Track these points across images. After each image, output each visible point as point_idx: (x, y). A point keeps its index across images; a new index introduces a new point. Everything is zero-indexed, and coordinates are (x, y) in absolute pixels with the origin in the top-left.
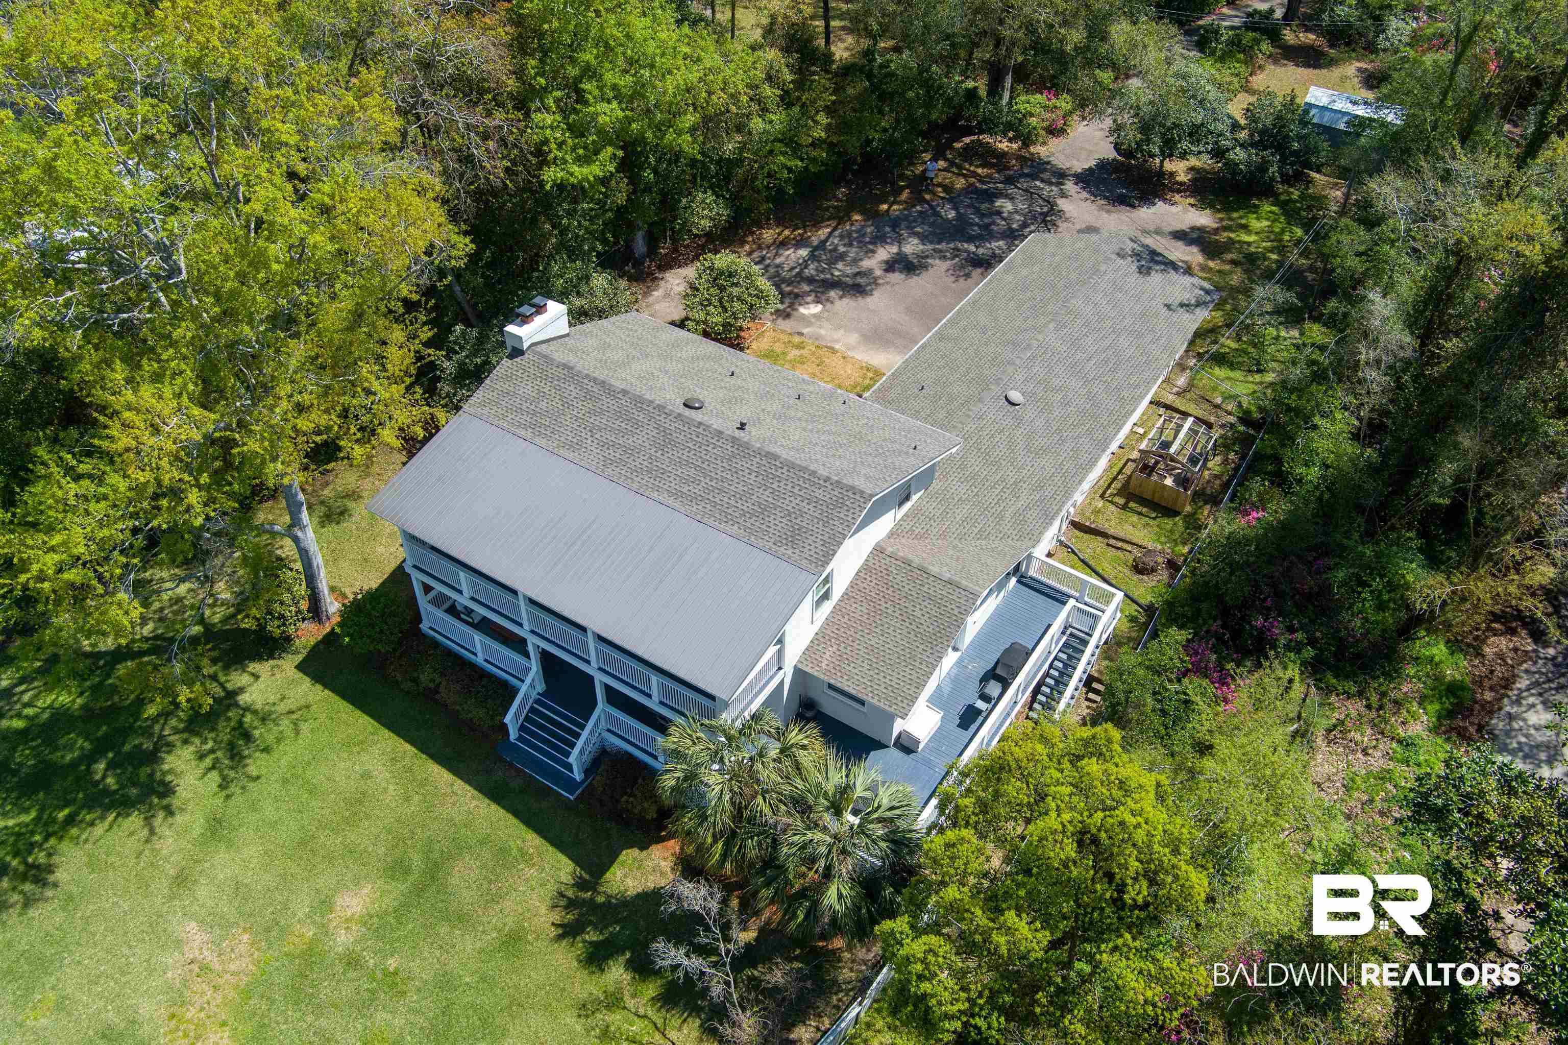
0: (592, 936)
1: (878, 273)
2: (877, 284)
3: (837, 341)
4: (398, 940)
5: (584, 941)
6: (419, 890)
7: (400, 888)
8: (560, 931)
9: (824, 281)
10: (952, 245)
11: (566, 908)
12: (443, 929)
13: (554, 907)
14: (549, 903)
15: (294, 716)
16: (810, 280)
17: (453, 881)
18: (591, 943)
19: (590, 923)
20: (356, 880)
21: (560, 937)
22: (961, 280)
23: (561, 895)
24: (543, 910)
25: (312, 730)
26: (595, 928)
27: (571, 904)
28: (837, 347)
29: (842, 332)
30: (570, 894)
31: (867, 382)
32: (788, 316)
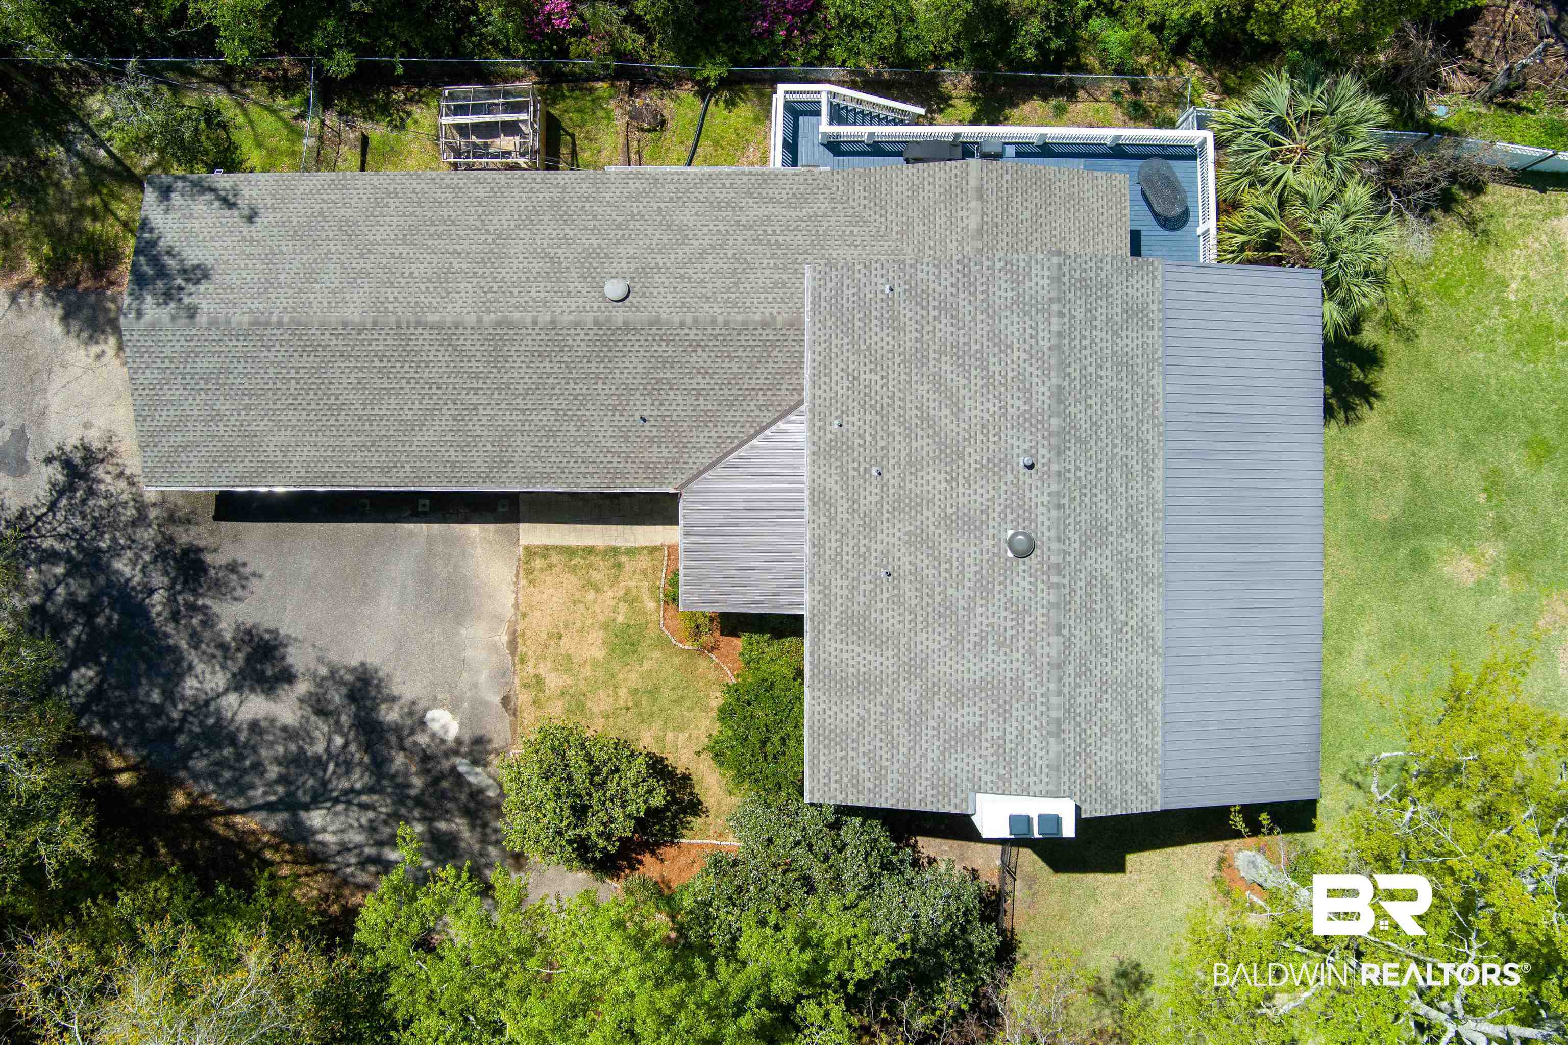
0: (1357, 374)
1: (302, 687)
2: (333, 672)
3: (494, 648)
4: (1465, 510)
5: (1366, 376)
6: (1418, 529)
7: (1428, 544)
8: (1373, 400)
9: (368, 748)
10: (170, 628)
11: (1353, 409)
12: (1434, 484)
13: (1359, 419)
14: (1360, 426)
15: (1359, 778)
16: (378, 766)
17: (1395, 509)
18: (1363, 370)
19: (1350, 382)
20: (1448, 583)
21: (1377, 396)
22: (246, 571)
23: (1347, 421)
24: (1368, 424)
25: (1362, 749)
26: (1350, 376)
27: (1348, 408)
28: (505, 638)
29: (469, 654)
30: (1342, 415)
31: (554, 558)
32: (479, 741)
